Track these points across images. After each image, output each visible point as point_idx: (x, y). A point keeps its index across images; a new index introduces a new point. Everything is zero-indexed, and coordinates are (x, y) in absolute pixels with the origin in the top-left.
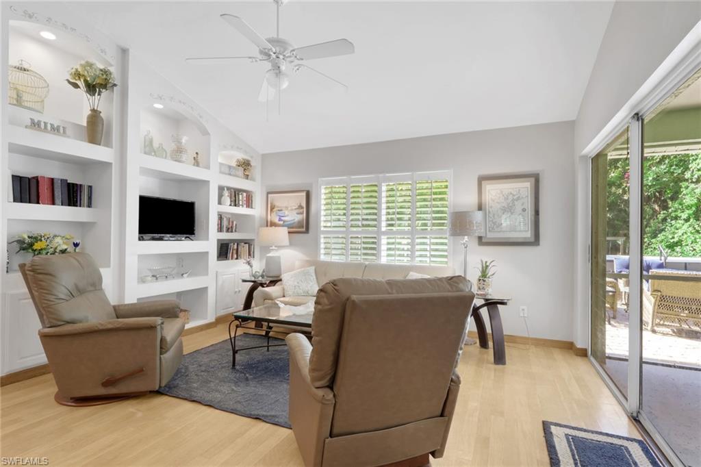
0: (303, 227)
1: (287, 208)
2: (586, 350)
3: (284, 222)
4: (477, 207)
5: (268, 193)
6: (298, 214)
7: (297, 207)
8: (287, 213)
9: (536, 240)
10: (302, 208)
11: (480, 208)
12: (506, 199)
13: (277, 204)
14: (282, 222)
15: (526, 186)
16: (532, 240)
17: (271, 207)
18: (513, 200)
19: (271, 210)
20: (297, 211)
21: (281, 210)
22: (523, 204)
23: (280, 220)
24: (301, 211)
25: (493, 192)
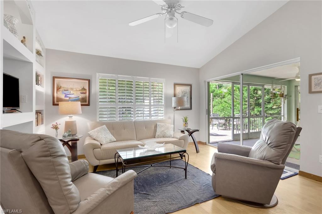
0: (86, 101)
1: (72, 89)
2: (206, 143)
3: (70, 98)
4: (173, 95)
5: (54, 78)
6: (82, 93)
7: (81, 89)
8: (72, 92)
9: (191, 108)
10: (85, 90)
11: (175, 96)
12: (183, 93)
13: (62, 85)
14: (68, 98)
15: (188, 88)
16: (190, 108)
17: (57, 87)
18: (185, 93)
19: (57, 90)
20: (81, 91)
21: (67, 90)
22: (187, 95)
23: (66, 96)
24: (84, 91)
25: (179, 89)
